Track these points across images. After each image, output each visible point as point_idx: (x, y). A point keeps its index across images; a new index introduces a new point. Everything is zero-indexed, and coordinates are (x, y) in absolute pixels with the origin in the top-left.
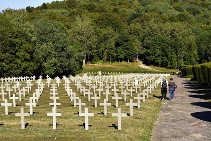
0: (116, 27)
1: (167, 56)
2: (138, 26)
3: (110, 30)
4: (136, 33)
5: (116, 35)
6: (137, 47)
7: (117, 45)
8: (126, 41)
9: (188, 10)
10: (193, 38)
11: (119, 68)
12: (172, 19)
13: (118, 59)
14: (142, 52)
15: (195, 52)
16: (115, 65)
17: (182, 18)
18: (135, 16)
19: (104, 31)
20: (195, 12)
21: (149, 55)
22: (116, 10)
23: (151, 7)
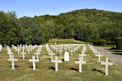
0: (64, 24)
1: (86, 36)
2: (73, 24)
3: (62, 25)
4: (72, 27)
5: (64, 28)
6: (73, 33)
7: (64, 31)
8: (68, 30)
9: (93, 20)
10: (97, 29)
11: (65, 41)
12: (87, 22)
13: (64, 38)
14: (75, 35)
15: (98, 35)
16: (63, 40)
17: (91, 22)
18: (72, 21)
19: (59, 26)
20: (95, 21)
21: (78, 36)
22: (64, 18)
23: (78, 18)
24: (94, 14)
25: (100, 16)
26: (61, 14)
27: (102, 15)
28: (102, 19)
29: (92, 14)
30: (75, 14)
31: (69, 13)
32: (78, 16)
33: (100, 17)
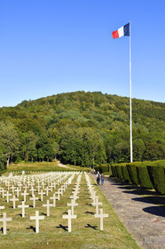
0: (37, 131)
1: (81, 156)
2: (55, 130)
3: (32, 134)
4: (54, 136)
5: (37, 139)
6: (55, 149)
7: (38, 147)
8: (46, 143)
9: (95, 117)
11: (40, 168)
12: (83, 125)
13: (39, 160)
14: (60, 153)
17: (90, 124)
18: (52, 122)
19: (26, 135)
20: (100, 120)
21: (65, 155)
22: (35, 117)
23: (64, 114)
24: (97, 105)
25: (110, 109)
26: (25, 104)
27: (113, 106)
28: (113, 116)
29: (93, 105)
30: (57, 103)
31: (41, 102)
32: (63, 108)
33: (108, 111)
